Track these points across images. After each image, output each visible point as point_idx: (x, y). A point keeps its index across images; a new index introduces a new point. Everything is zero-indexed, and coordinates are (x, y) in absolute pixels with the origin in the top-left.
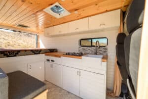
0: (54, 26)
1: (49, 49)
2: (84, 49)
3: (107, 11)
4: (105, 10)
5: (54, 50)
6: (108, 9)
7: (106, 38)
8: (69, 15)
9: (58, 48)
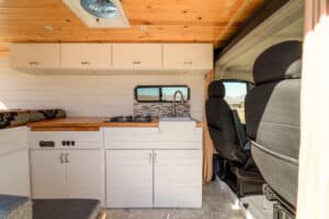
0: (60, 42)
1: (41, 111)
2: (147, 108)
3: (195, 42)
4: (192, 39)
5: (57, 111)
6: (197, 39)
7: (185, 86)
8: (125, 29)
9: (66, 109)
